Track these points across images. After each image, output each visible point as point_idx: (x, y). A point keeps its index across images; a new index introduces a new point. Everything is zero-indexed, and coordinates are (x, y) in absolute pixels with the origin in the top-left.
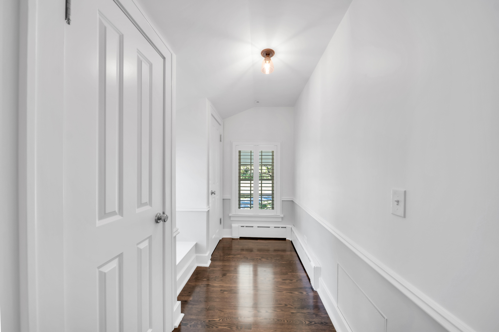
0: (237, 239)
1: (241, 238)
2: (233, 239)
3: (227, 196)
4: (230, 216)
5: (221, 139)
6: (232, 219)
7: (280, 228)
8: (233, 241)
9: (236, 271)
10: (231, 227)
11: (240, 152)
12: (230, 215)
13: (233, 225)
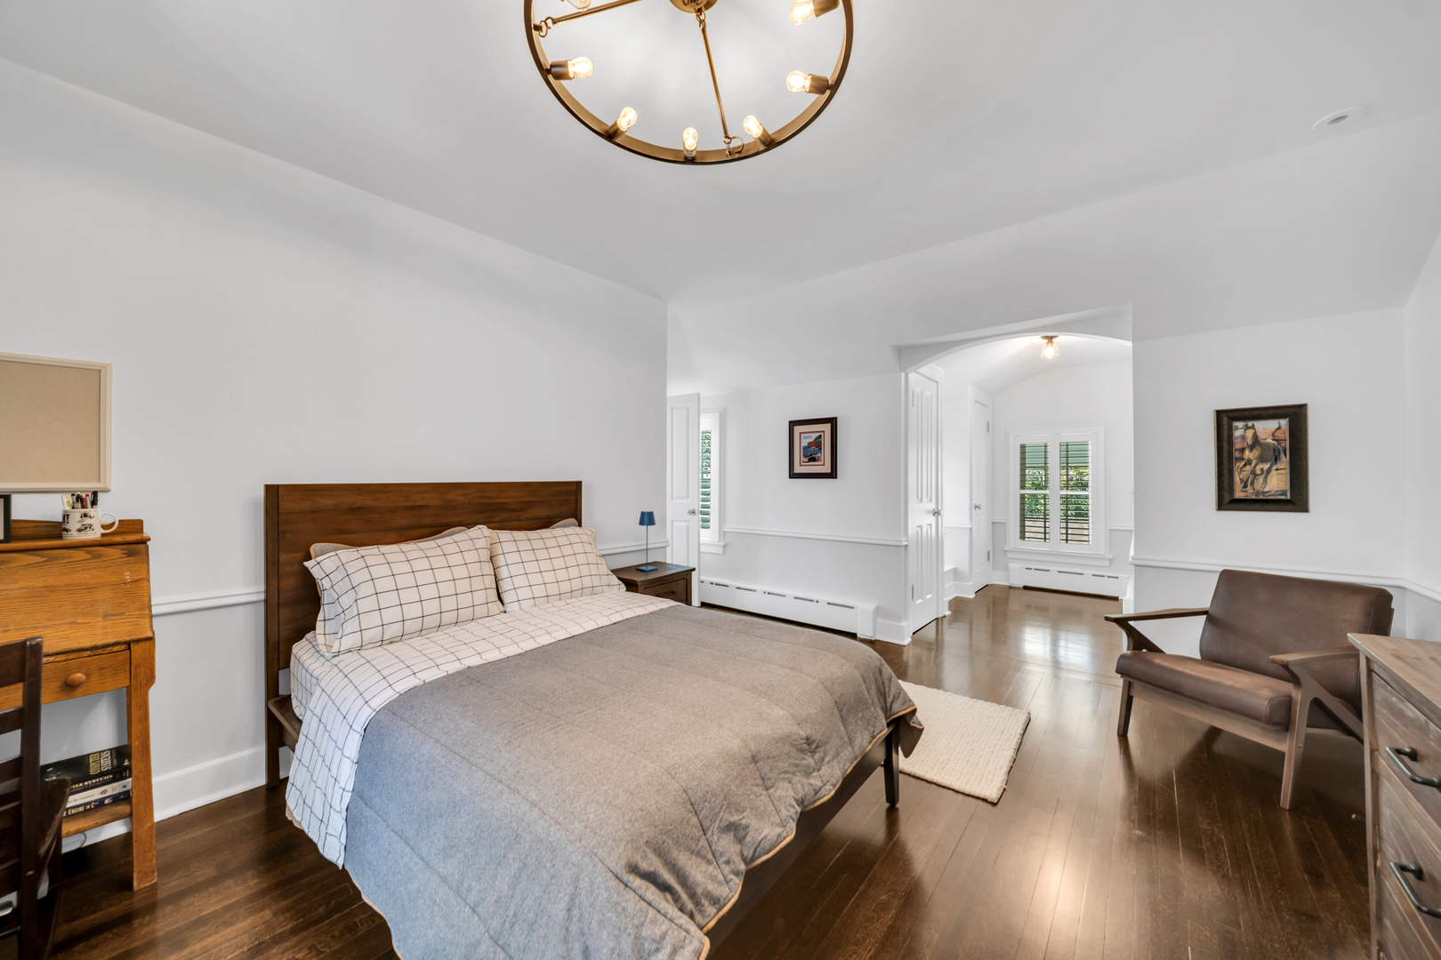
0: (1018, 588)
1: (1025, 588)
2: (1011, 587)
3: (999, 519)
4: (1006, 551)
5: (988, 428)
6: (1009, 555)
7: (1106, 578)
8: (1011, 590)
9: (1019, 639)
10: (1007, 569)
11: (1023, 447)
12: (1005, 548)
13: (1011, 565)
